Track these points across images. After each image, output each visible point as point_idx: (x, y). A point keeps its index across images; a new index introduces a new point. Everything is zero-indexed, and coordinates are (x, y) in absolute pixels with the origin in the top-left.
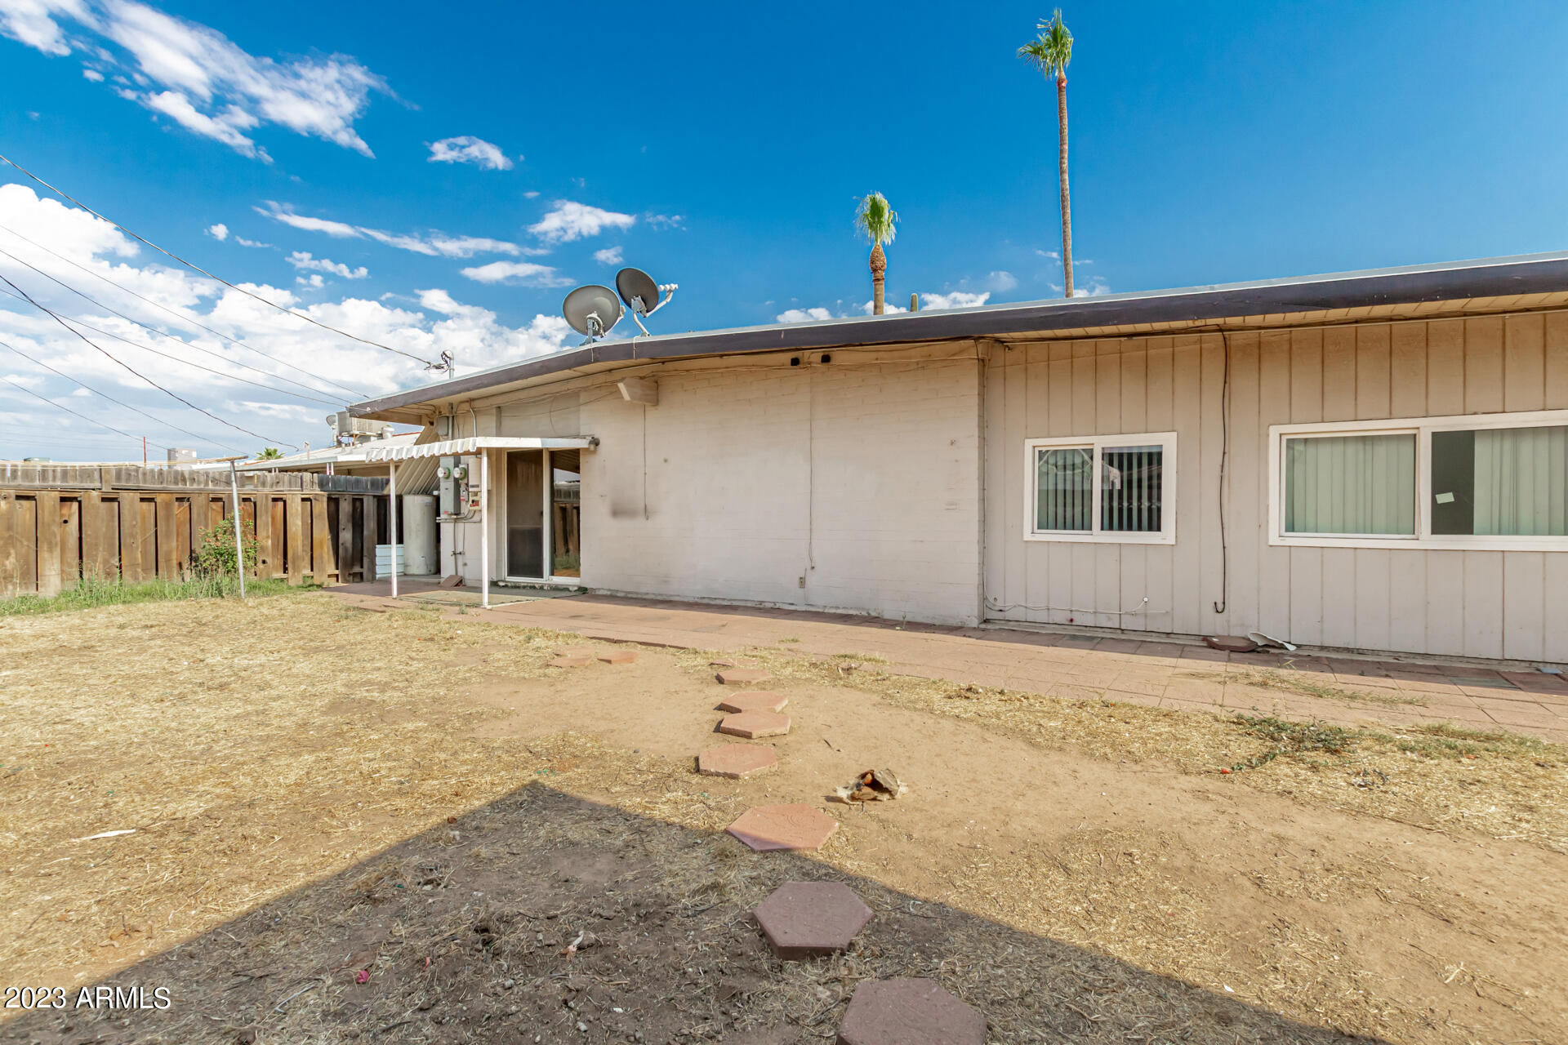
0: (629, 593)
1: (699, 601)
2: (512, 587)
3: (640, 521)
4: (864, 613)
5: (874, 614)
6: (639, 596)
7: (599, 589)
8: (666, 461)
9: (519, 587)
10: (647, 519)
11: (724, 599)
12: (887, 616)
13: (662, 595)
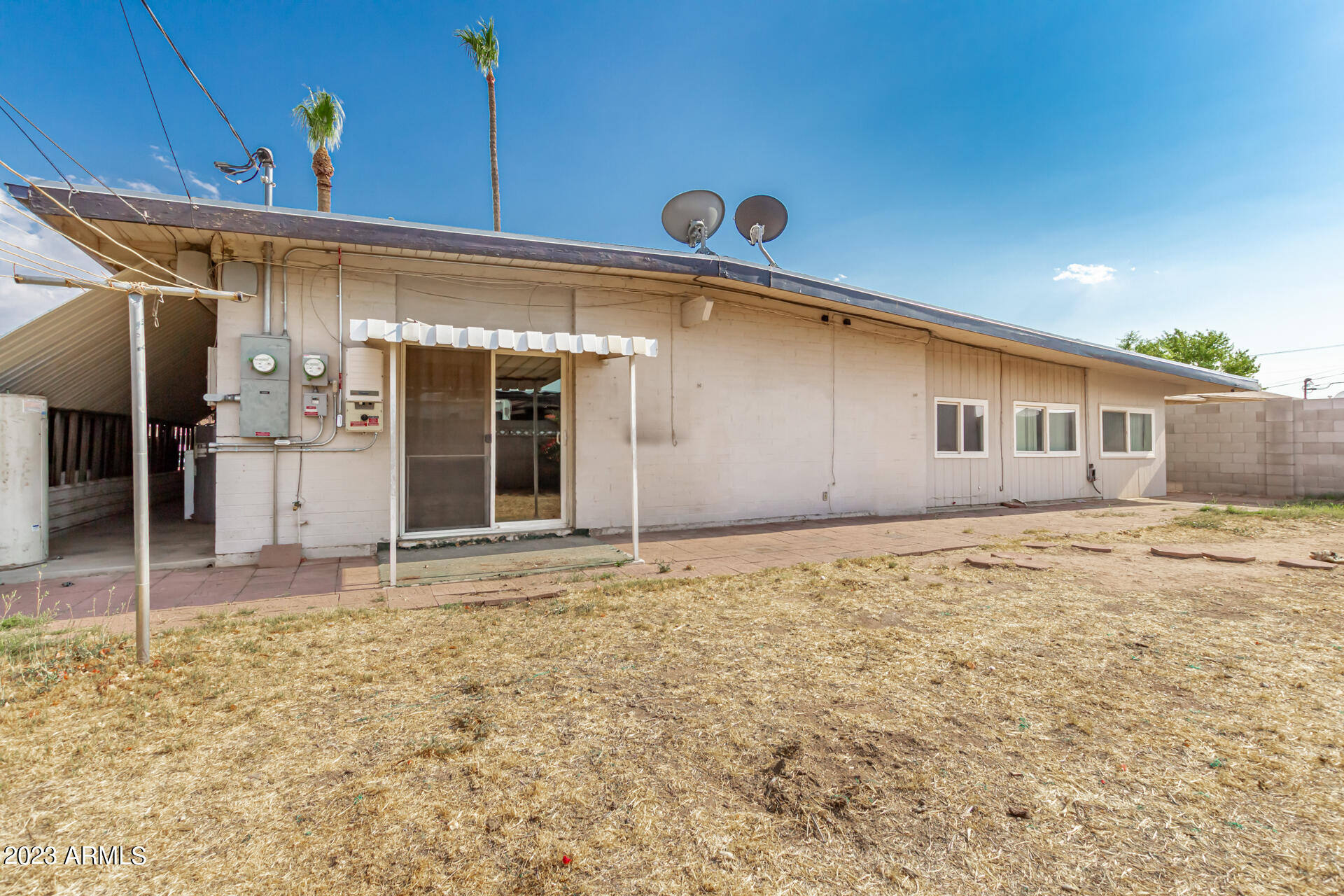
0: (652, 527)
1: (736, 524)
2: (435, 546)
3: (665, 449)
4: (867, 514)
5: (873, 514)
6: (666, 529)
7: (608, 528)
8: (699, 386)
9: (453, 545)
10: (675, 446)
11: (760, 519)
12: (880, 514)
13: (693, 524)
